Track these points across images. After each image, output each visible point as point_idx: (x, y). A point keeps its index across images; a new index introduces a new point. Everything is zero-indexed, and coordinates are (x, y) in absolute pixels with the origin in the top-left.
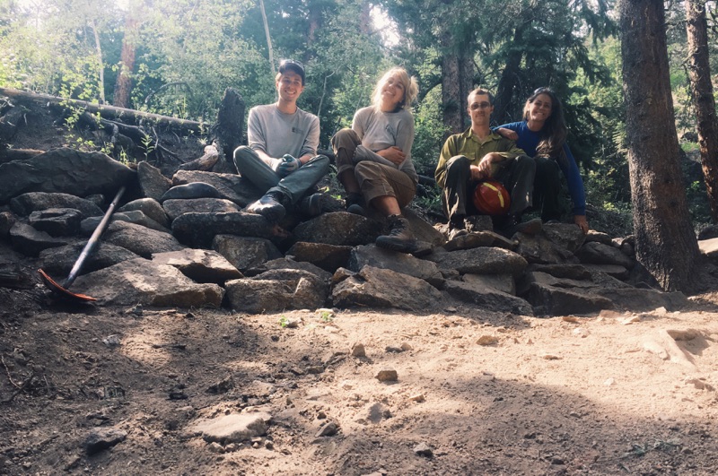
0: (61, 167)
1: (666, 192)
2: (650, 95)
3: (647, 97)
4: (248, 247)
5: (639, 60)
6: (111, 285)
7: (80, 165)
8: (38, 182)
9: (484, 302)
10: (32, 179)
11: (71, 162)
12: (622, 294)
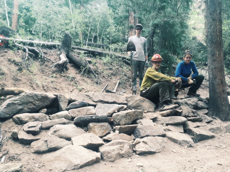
0: (30, 100)
1: (221, 87)
2: (217, 53)
3: (217, 54)
4: (102, 128)
5: (214, 41)
6: (63, 161)
7: (37, 99)
8: (22, 108)
9: (181, 143)
10: (20, 107)
11: (34, 98)
12: (215, 129)
